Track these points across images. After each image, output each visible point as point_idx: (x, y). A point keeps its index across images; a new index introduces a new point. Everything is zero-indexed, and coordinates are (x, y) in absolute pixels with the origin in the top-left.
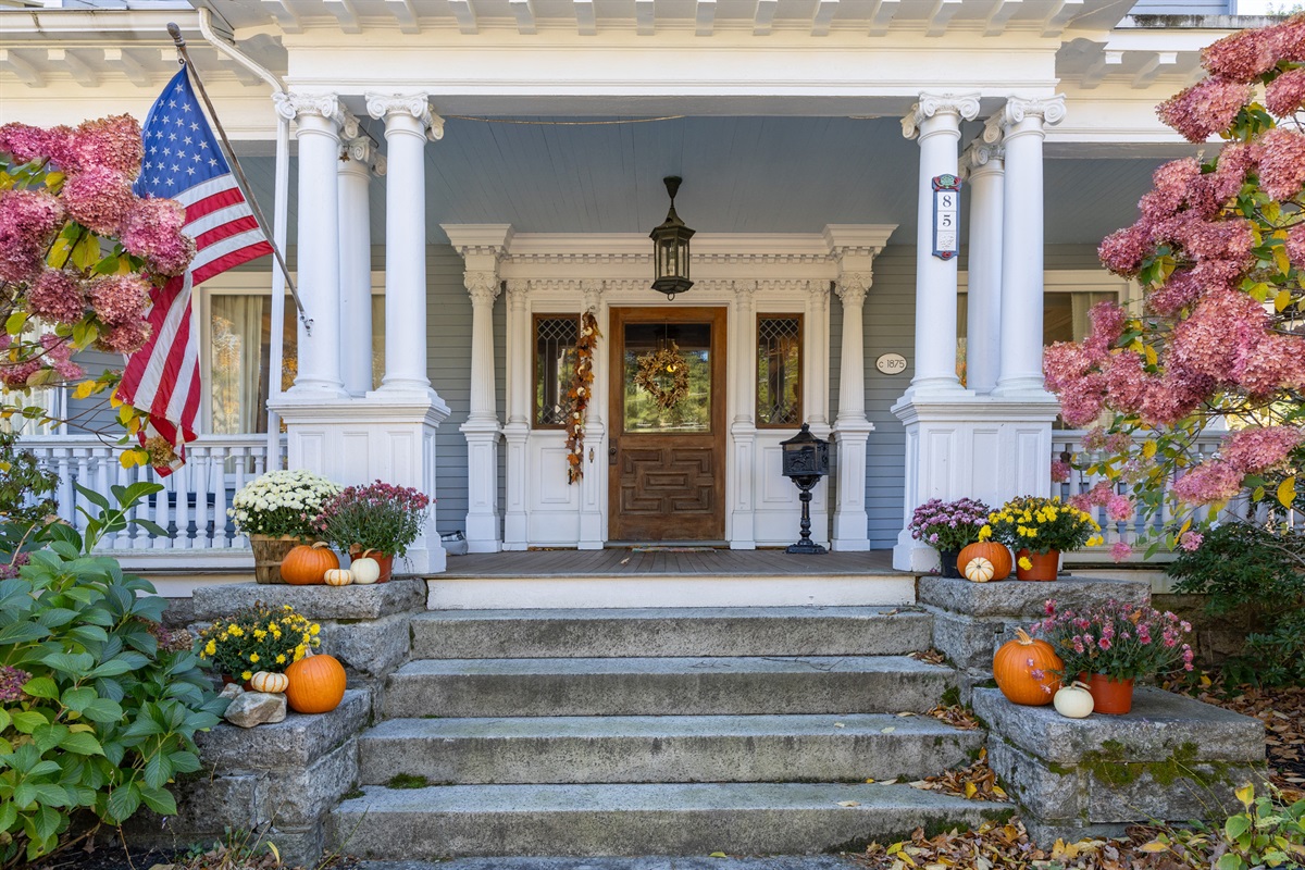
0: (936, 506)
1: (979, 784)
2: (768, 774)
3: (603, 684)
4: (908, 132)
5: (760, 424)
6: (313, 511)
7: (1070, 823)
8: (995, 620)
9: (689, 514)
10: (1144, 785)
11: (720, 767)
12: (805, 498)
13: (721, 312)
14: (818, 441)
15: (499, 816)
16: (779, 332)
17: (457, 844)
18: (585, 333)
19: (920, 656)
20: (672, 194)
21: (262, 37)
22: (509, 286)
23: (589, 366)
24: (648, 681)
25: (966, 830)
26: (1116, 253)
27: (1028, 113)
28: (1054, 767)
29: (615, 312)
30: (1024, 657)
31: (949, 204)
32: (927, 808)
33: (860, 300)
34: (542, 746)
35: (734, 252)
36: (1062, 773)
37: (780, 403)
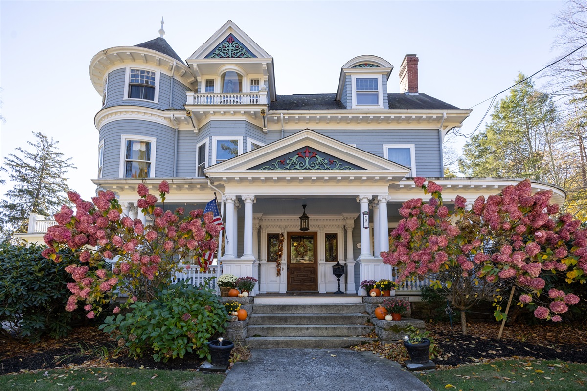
0: (366, 281)
1: (373, 336)
2: (330, 335)
3: (295, 318)
4: (358, 201)
5: (327, 261)
6: (234, 282)
7: (388, 340)
8: (377, 304)
9: (308, 284)
10: (402, 333)
11: (320, 333)
12: (339, 280)
13: (316, 233)
14: (342, 266)
15: (278, 340)
16: (331, 238)
17: (269, 346)
18: (281, 238)
19: (363, 313)
20: (304, 208)
21: (220, 184)
22: (262, 227)
23: (282, 247)
24: (305, 317)
25: (369, 343)
26: (393, 234)
27: (383, 198)
28: (385, 329)
29: (288, 233)
30: (380, 310)
31: (367, 217)
32: (362, 339)
33: (351, 230)
34: (284, 329)
35: (319, 219)
36: (386, 331)
37: (332, 256)
